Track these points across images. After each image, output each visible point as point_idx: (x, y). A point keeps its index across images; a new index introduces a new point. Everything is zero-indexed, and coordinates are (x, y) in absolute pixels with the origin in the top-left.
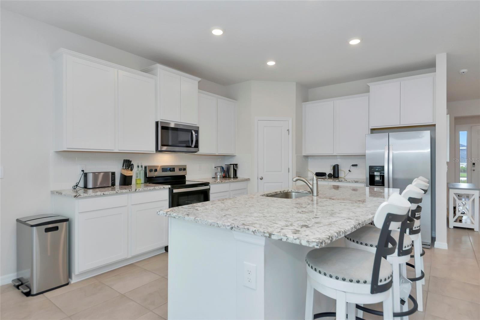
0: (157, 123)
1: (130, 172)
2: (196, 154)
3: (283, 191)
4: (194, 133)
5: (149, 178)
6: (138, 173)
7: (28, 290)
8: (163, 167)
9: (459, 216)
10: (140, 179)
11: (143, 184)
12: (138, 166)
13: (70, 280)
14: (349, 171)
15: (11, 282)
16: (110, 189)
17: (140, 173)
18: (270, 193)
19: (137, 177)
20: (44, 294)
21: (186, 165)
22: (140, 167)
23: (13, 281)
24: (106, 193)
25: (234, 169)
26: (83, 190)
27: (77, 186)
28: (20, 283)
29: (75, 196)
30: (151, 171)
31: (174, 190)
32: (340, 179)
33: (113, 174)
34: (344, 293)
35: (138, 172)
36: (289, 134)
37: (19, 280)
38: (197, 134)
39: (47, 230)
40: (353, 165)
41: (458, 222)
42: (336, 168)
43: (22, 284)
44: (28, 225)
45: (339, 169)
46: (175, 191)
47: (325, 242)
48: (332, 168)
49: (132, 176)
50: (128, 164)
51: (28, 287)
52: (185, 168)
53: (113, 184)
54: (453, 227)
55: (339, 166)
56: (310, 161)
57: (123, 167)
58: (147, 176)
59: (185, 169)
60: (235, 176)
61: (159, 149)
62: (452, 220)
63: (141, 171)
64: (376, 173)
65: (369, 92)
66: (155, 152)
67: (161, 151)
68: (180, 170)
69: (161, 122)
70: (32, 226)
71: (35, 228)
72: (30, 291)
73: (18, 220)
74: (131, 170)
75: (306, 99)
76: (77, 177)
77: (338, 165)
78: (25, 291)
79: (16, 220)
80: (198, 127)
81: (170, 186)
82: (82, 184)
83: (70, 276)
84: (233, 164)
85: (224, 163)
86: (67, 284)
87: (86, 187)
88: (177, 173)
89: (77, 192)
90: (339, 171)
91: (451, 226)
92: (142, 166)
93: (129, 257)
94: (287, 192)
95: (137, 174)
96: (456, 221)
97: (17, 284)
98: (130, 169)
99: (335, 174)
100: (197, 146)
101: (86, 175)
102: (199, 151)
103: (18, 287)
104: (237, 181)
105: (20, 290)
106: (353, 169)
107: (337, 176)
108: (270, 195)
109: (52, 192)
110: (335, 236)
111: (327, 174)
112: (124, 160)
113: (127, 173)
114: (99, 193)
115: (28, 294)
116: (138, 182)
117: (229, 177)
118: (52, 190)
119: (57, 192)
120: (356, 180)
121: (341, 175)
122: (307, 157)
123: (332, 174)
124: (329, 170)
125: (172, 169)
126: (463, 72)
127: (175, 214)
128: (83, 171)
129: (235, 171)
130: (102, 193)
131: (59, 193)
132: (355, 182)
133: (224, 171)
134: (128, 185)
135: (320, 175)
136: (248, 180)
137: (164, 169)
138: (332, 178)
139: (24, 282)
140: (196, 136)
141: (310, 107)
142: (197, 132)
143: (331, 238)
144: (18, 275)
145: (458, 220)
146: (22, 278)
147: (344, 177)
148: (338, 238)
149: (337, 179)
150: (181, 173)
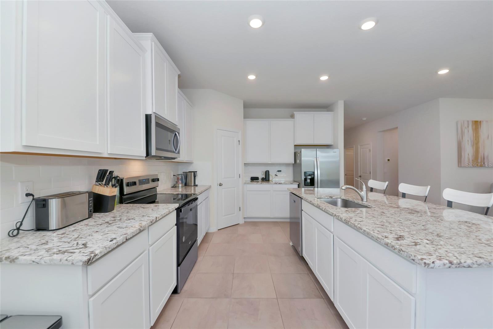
0: (148, 118)
1: (114, 189)
4: (178, 135)
8: (139, 179)
14: (275, 176)
21: (158, 175)
25: (194, 177)
27: (18, 229)
30: (129, 185)
32: (270, 182)
36: (239, 145)
40: (278, 171)
42: (267, 173)
45: (270, 174)
48: (264, 173)
52: (158, 178)
58: (125, 193)
59: (158, 180)
60: (195, 184)
61: (153, 154)
64: (308, 177)
65: (294, 118)
66: (145, 158)
68: (154, 181)
74: (114, 186)
77: (269, 171)
80: (179, 129)
84: (194, 172)
90: (270, 176)
98: (111, 184)
99: (266, 179)
101: (44, 204)
106: (278, 173)
107: (268, 179)
111: (260, 178)
112: (101, 170)
113: (110, 192)
117: (187, 185)
121: (271, 178)
123: (265, 177)
124: (261, 175)
125: (147, 181)
132: (291, 184)
135: (254, 179)
137: (140, 182)
138: (265, 181)
149: (268, 181)
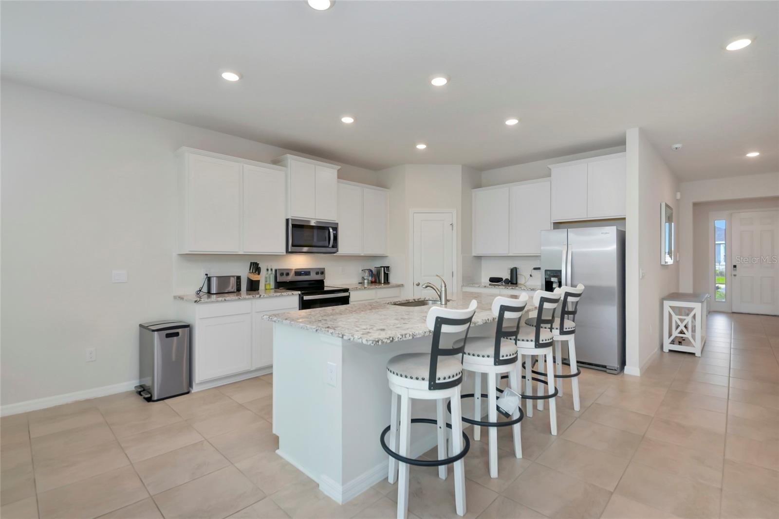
0: (287, 220)
1: (257, 276)
2: (335, 254)
3: (419, 299)
4: (331, 230)
5: (279, 282)
6: (268, 278)
7: (149, 396)
8: (296, 271)
9: (676, 337)
10: (270, 284)
11: (273, 290)
12: (268, 270)
13: (191, 389)
14: (531, 276)
15: (134, 389)
16: (235, 294)
17: (270, 278)
18: (399, 301)
19: (266, 282)
20: (165, 401)
21: (324, 268)
22: (270, 270)
23: (136, 387)
24: (227, 298)
25: (385, 273)
26: (206, 296)
27: (200, 291)
28: (142, 389)
29: (196, 301)
30: (282, 274)
31: (304, 297)
32: (519, 286)
33: (239, 278)
34: (407, 389)
35: (267, 276)
36: (452, 230)
37: (141, 386)
38: (335, 232)
39: (168, 336)
40: (535, 269)
41: (676, 344)
42: (514, 272)
43: (144, 390)
44: (149, 329)
45: (518, 273)
46: (306, 298)
47: (382, 341)
48: (509, 271)
49: (259, 281)
50: (255, 268)
51: (150, 393)
52: (322, 271)
53: (239, 289)
54: (668, 351)
55: (518, 270)
56: (484, 264)
57: (250, 270)
58: (278, 281)
59: (323, 273)
60: (387, 281)
61: (290, 250)
62: (667, 341)
63: (271, 275)
64: (553, 279)
65: (550, 176)
66: (285, 254)
67: (292, 252)
68: (317, 273)
69: (292, 219)
70: (154, 331)
71: (156, 333)
72: (151, 397)
73: (141, 326)
74: (259, 274)
75: (478, 185)
76: (200, 281)
77: (516, 269)
78: (147, 396)
79: (138, 325)
80: (337, 224)
81: (299, 292)
82: (205, 289)
83: (190, 384)
84: (384, 267)
85: (374, 265)
86: (188, 393)
87: (209, 292)
88: (313, 277)
89: (200, 298)
90: (518, 276)
91: (666, 349)
92: (272, 270)
93: (254, 369)
94: (423, 300)
95: (266, 278)
96: (673, 342)
97: (139, 390)
98: (257, 272)
99: (513, 280)
100: (335, 245)
101: (209, 279)
102: (338, 251)
103: (140, 393)
104: (390, 287)
105: (142, 397)
107: (515, 282)
108: (399, 303)
109: (175, 297)
110: (398, 338)
111: (504, 280)
112: (251, 263)
113: (255, 277)
114: (220, 299)
115: (149, 399)
116: (268, 287)
117: (380, 283)
118: (175, 295)
119: (179, 297)
120: (532, 288)
121: (521, 280)
122: (479, 258)
123: (510, 279)
124: (506, 275)
125: (307, 273)
126: (676, 148)
127: (275, 319)
128: (207, 275)
129: (387, 276)
130: (223, 299)
131: (181, 298)
133: (374, 275)
134: (255, 291)
135: (495, 280)
136: (402, 285)
137: (298, 273)
138: (510, 284)
139: (146, 388)
140: (334, 233)
141: (482, 195)
142: (335, 229)
143: (391, 339)
144: (140, 382)
145: (677, 342)
146: (144, 385)
147: (525, 283)
148: (401, 340)
149: (515, 285)
150: (318, 277)
